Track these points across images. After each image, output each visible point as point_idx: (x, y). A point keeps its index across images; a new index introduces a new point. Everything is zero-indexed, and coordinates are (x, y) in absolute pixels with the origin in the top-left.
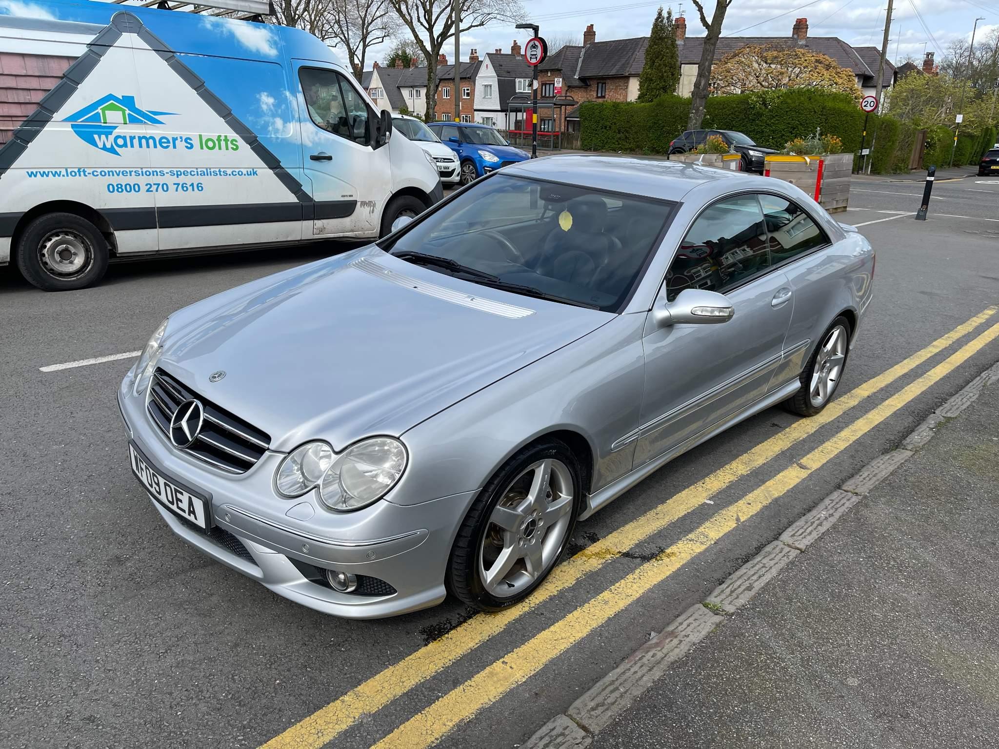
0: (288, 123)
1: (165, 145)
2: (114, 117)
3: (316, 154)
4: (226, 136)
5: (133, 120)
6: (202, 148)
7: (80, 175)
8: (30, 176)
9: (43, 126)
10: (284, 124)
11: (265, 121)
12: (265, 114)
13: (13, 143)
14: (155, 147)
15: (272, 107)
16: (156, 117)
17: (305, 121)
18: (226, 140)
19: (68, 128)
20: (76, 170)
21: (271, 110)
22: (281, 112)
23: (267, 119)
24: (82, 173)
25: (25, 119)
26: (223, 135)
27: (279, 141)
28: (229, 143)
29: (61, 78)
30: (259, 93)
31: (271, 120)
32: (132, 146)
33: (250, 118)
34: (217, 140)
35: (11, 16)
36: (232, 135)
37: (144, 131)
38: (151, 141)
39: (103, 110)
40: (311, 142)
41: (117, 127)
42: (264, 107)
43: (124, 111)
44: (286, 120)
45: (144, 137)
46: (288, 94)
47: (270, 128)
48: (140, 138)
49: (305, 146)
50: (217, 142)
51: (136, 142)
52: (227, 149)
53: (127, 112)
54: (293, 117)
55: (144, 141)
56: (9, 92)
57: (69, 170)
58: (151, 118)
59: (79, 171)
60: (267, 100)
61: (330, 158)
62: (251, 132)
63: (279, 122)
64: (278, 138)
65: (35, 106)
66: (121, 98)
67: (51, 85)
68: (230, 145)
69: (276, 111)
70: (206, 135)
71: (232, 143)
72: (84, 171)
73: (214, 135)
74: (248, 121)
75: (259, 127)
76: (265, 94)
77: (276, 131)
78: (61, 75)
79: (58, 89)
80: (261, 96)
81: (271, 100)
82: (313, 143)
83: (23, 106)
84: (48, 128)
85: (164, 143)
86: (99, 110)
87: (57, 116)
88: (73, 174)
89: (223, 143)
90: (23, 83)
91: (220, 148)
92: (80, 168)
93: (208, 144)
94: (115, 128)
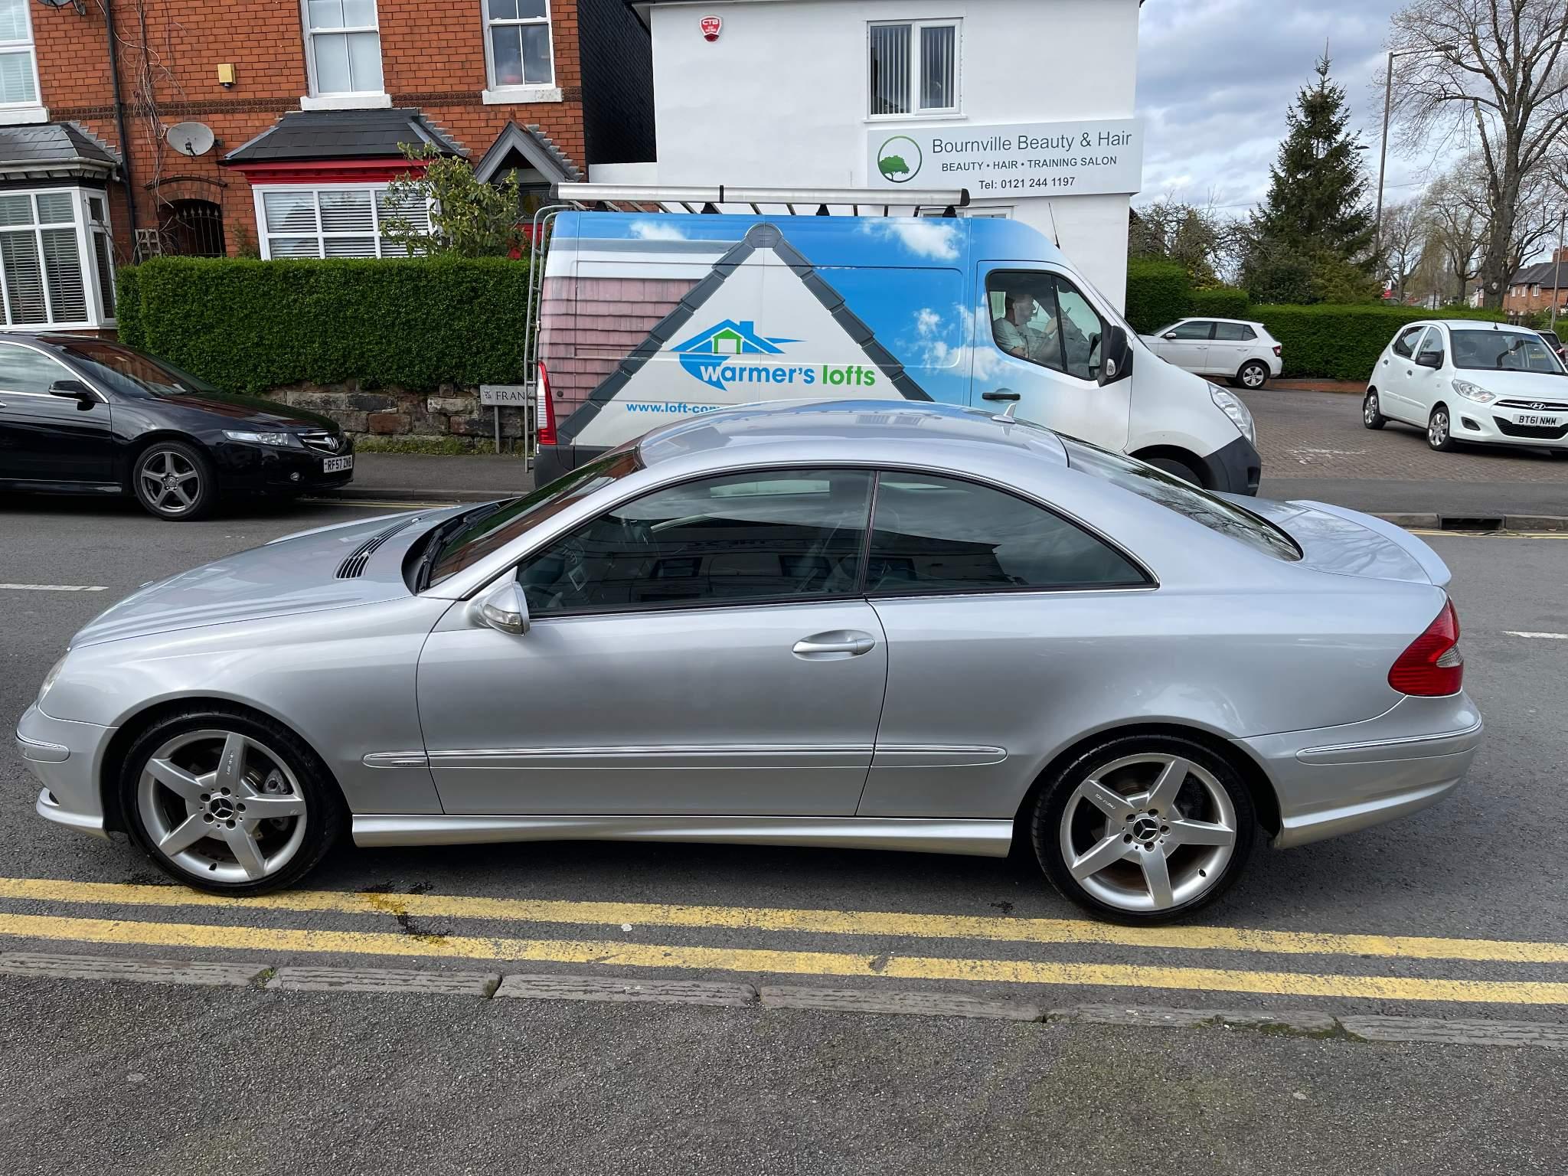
0: (955, 349)
1: (779, 378)
2: (726, 346)
3: (993, 391)
4: (859, 368)
5: (748, 349)
6: (825, 382)
7: (680, 411)
8: (629, 409)
9: (650, 356)
10: (948, 350)
11: (920, 347)
12: (922, 338)
13: (618, 373)
14: (768, 380)
15: (934, 328)
16: (775, 345)
17: (983, 344)
18: (859, 371)
19: (675, 359)
20: (677, 405)
21: (931, 332)
22: (948, 334)
23: (922, 343)
24: (682, 409)
25: (634, 348)
26: (855, 366)
27: (936, 372)
28: (862, 376)
29: (678, 303)
30: (919, 309)
31: (930, 345)
32: (741, 379)
33: (899, 344)
34: (847, 372)
35: (641, 239)
36: (869, 364)
37: (758, 362)
38: (763, 374)
39: (716, 338)
40: (986, 373)
41: (728, 357)
42: (923, 328)
43: (739, 339)
44: (953, 342)
45: (757, 369)
46: (962, 309)
47: (926, 356)
48: (751, 370)
49: (978, 381)
50: (846, 375)
51: (746, 374)
52: (858, 382)
53: (743, 339)
54: (964, 341)
55: (755, 374)
56: (623, 319)
57: (669, 405)
58: (769, 347)
59: (679, 407)
60: (928, 319)
61: (1016, 397)
62: (895, 362)
63: (941, 348)
64: (935, 369)
65: (646, 334)
66: (738, 324)
67: (666, 311)
68: (863, 378)
69: (940, 332)
70: (832, 366)
71: (866, 376)
72: (685, 407)
73: (843, 366)
74: (895, 346)
75: (910, 355)
76: (928, 310)
77: (935, 359)
78: (678, 300)
79: (672, 316)
80: (920, 314)
81: (935, 319)
82: (990, 376)
83: (634, 334)
84: (656, 358)
85: (779, 375)
86: (712, 339)
87: (667, 346)
88: (673, 409)
89: (854, 376)
90: (637, 310)
91: (849, 382)
92: (680, 404)
93: (831, 376)
94: (726, 358)
